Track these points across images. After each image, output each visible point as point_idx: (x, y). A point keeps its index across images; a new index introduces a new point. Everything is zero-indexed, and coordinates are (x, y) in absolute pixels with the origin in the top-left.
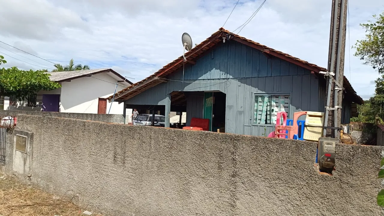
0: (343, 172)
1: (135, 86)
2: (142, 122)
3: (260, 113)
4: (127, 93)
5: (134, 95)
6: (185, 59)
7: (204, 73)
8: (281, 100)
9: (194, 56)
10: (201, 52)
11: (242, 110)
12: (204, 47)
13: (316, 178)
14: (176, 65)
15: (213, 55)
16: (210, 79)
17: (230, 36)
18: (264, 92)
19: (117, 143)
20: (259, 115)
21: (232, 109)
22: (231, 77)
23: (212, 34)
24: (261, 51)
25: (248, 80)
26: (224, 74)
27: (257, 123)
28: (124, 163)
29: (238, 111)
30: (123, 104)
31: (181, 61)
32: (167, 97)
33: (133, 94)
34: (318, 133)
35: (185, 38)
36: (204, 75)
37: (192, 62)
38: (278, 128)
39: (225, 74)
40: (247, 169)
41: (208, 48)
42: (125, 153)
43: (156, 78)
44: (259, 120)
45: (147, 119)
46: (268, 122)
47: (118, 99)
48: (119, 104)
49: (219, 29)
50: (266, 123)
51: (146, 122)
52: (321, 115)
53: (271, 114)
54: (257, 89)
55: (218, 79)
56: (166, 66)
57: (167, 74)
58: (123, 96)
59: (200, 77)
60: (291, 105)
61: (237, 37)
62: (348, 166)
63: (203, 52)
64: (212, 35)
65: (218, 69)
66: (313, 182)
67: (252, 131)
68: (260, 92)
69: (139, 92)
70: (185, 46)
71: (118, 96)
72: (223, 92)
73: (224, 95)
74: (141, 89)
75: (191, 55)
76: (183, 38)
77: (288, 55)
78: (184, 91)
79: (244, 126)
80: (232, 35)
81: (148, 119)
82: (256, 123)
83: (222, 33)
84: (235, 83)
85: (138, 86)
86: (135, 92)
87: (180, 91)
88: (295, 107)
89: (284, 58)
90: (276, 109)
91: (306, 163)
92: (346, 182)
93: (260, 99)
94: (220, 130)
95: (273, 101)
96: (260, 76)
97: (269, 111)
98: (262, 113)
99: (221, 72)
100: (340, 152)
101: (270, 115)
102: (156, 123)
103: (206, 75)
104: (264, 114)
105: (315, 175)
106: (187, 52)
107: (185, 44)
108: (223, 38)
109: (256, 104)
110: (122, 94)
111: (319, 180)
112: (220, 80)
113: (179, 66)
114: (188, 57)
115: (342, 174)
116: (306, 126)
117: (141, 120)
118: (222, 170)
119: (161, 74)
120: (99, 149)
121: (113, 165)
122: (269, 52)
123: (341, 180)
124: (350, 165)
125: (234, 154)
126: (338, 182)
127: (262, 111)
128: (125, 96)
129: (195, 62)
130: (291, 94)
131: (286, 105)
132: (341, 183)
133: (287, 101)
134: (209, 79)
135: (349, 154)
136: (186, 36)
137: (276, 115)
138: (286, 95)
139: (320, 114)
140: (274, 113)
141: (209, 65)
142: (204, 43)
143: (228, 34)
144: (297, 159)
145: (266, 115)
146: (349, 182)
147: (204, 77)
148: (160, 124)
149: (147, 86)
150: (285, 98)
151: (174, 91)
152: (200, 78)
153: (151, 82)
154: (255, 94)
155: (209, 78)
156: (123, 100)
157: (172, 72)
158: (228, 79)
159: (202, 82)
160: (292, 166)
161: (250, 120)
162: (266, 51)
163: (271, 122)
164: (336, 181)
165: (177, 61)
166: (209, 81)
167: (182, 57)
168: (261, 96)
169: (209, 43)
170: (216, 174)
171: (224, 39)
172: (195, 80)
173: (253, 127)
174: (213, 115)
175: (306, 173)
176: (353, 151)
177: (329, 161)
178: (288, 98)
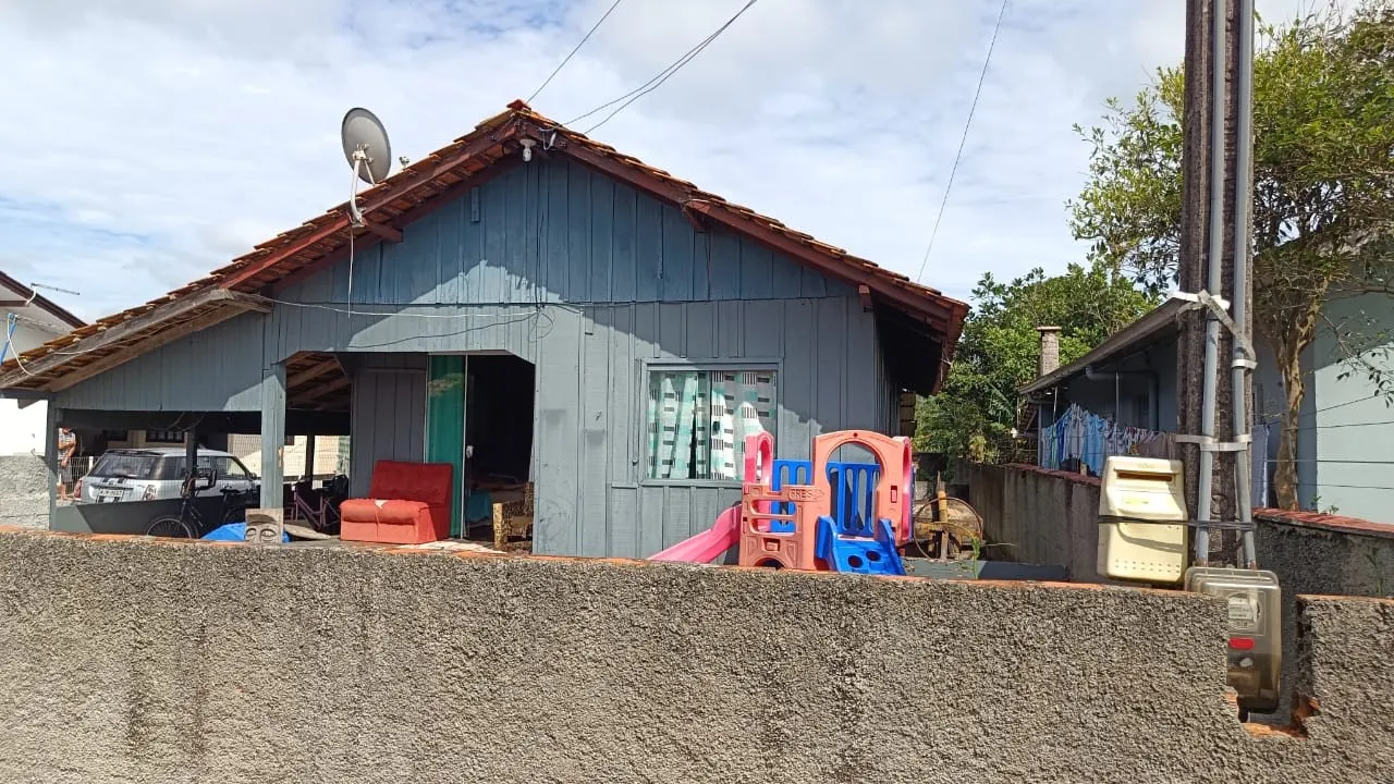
0: (1354, 721)
1: (109, 327)
2: (128, 483)
3: (670, 436)
4: (68, 360)
5: (104, 366)
6: (358, 215)
7: (439, 279)
8: (747, 386)
9: (395, 207)
10: (428, 192)
11: (600, 426)
12: (440, 175)
13: (1239, 754)
14: (318, 242)
15: (475, 207)
16: (466, 305)
17: (554, 136)
18: (684, 361)
19: (150, 643)
20: (667, 446)
21: (561, 426)
22: (554, 298)
23: (477, 124)
24: (678, 204)
25: (623, 313)
26: (523, 287)
27: (659, 476)
28: (201, 749)
29: (585, 431)
30: (41, 406)
31: (339, 226)
32: (270, 375)
33: (98, 363)
34: (1172, 548)
35: (358, 130)
36: (439, 287)
37: (386, 232)
38: (755, 495)
39: (529, 287)
40: (915, 735)
41: (458, 179)
42: (204, 693)
43: (220, 293)
44: (665, 462)
45: (153, 468)
46: (699, 468)
47: (20, 385)
48: (21, 407)
49: (509, 106)
50: (693, 474)
51: (146, 483)
52: (1171, 472)
53: (710, 440)
54: (657, 346)
55: (501, 304)
56: (272, 241)
57: (270, 277)
58: (44, 374)
59: (423, 294)
60: (780, 407)
61: (581, 142)
62: (1372, 692)
63: (433, 192)
64: (477, 128)
65: (498, 266)
66: (1229, 772)
67: (641, 507)
68: (666, 357)
69: (131, 353)
70: (357, 163)
71: (20, 373)
72: (524, 357)
73: (529, 369)
74: (136, 342)
75: (384, 202)
76: (349, 130)
77: (776, 223)
78: (350, 350)
79: (610, 488)
80: (562, 133)
81: (159, 471)
82: (654, 475)
83: (522, 124)
84: (572, 323)
85: (128, 326)
86: (106, 355)
87: (331, 349)
88: (797, 413)
89: (761, 235)
90: (726, 421)
91: (1192, 690)
92: (1367, 761)
93: (667, 386)
94: (503, 507)
95: (718, 392)
96: (666, 299)
97: (703, 429)
98: (676, 438)
99: (514, 277)
100: (1337, 634)
101: (709, 445)
102: (203, 488)
103: (447, 285)
104: (685, 439)
105: (1235, 742)
106: (365, 187)
107: (361, 154)
108: (522, 142)
109: (652, 404)
110: (45, 361)
111: (1250, 762)
112: (507, 309)
113: (325, 245)
114: (374, 207)
115: (1349, 728)
116: (1115, 520)
117: (122, 477)
118: (785, 750)
119: (245, 276)
120: (27, 683)
121: (126, 763)
122: (708, 207)
123: (1346, 758)
124: (1378, 687)
125: (847, 671)
126: (1334, 767)
127: (676, 429)
128: (53, 371)
129: (401, 231)
130: (781, 365)
131: (764, 407)
132: (1346, 769)
133: (766, 390)
134: (460, 305)
135: (1371, 641)
136: (359, 122)
137: (728, 445)
138: (759, 371)
139: (1163, 466)
140: (723, 436)
141: (461, 249)
142: (443, 155)
143: (545, 127)
144: (1150, 676)
145: (693, 445)
146: (1379, 761)
147: (441, 293)
148: (223, 491)
149: (170, 327)
150: (759, 380)
151: (300, 352)
152: (421, 300)
153: (190, 313)
154: (649, 365)
155: (460, 295)
156: (43, 388)
157: (293, 272)
158: (543, 304)
159: (430, 313)
160: (1129, 709)
161: (634, 464)
162: (695, 203)
163: (713, 471)
164: (1327, 762)
165: (320, 223)
166: (461, 314)
167: (346, 208)
168: (671, 375)
169: (466, 156)
170: (750, 770)
171: (526, 145)
172: (397, 307)
173: (645, 490)
174: (470, 448)
175: (1195, 734)
176: (1386, 627)
177: (1246, 669)
178: (767, 381)
